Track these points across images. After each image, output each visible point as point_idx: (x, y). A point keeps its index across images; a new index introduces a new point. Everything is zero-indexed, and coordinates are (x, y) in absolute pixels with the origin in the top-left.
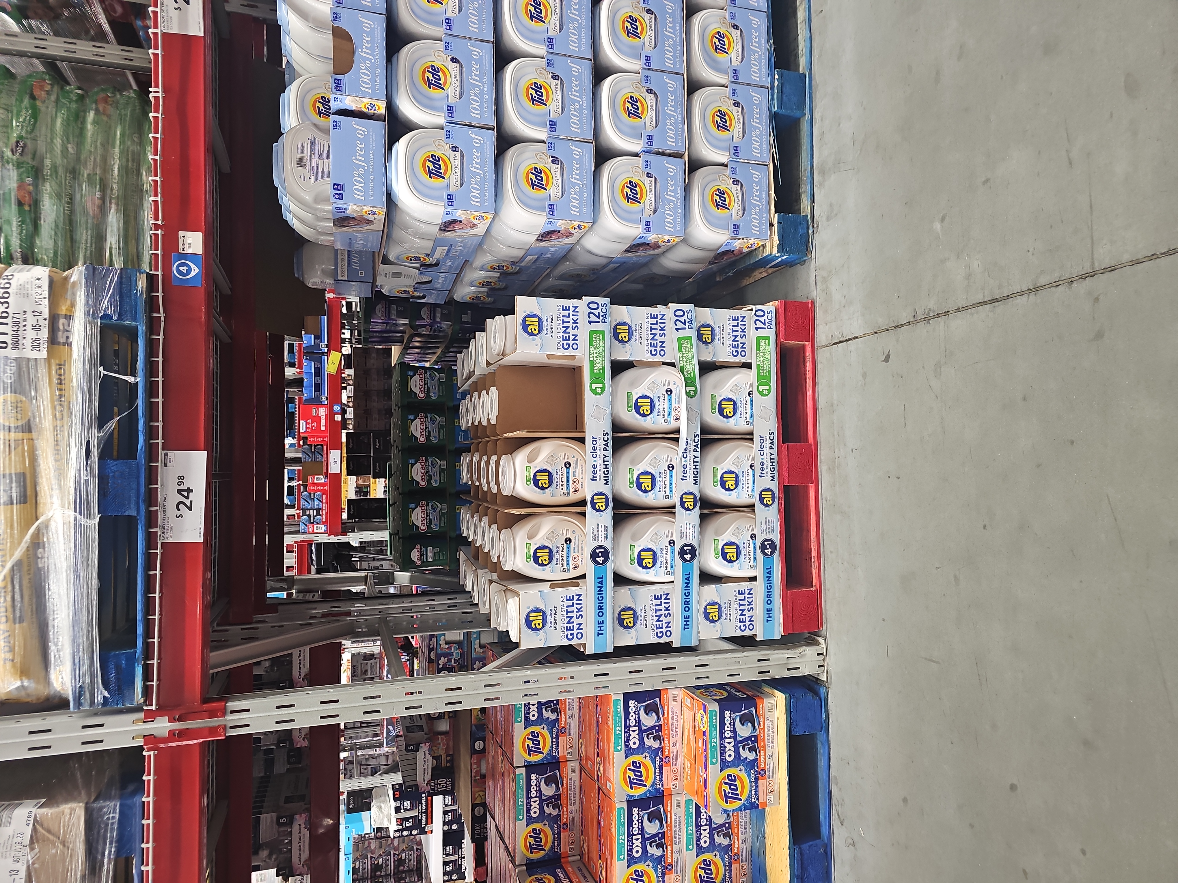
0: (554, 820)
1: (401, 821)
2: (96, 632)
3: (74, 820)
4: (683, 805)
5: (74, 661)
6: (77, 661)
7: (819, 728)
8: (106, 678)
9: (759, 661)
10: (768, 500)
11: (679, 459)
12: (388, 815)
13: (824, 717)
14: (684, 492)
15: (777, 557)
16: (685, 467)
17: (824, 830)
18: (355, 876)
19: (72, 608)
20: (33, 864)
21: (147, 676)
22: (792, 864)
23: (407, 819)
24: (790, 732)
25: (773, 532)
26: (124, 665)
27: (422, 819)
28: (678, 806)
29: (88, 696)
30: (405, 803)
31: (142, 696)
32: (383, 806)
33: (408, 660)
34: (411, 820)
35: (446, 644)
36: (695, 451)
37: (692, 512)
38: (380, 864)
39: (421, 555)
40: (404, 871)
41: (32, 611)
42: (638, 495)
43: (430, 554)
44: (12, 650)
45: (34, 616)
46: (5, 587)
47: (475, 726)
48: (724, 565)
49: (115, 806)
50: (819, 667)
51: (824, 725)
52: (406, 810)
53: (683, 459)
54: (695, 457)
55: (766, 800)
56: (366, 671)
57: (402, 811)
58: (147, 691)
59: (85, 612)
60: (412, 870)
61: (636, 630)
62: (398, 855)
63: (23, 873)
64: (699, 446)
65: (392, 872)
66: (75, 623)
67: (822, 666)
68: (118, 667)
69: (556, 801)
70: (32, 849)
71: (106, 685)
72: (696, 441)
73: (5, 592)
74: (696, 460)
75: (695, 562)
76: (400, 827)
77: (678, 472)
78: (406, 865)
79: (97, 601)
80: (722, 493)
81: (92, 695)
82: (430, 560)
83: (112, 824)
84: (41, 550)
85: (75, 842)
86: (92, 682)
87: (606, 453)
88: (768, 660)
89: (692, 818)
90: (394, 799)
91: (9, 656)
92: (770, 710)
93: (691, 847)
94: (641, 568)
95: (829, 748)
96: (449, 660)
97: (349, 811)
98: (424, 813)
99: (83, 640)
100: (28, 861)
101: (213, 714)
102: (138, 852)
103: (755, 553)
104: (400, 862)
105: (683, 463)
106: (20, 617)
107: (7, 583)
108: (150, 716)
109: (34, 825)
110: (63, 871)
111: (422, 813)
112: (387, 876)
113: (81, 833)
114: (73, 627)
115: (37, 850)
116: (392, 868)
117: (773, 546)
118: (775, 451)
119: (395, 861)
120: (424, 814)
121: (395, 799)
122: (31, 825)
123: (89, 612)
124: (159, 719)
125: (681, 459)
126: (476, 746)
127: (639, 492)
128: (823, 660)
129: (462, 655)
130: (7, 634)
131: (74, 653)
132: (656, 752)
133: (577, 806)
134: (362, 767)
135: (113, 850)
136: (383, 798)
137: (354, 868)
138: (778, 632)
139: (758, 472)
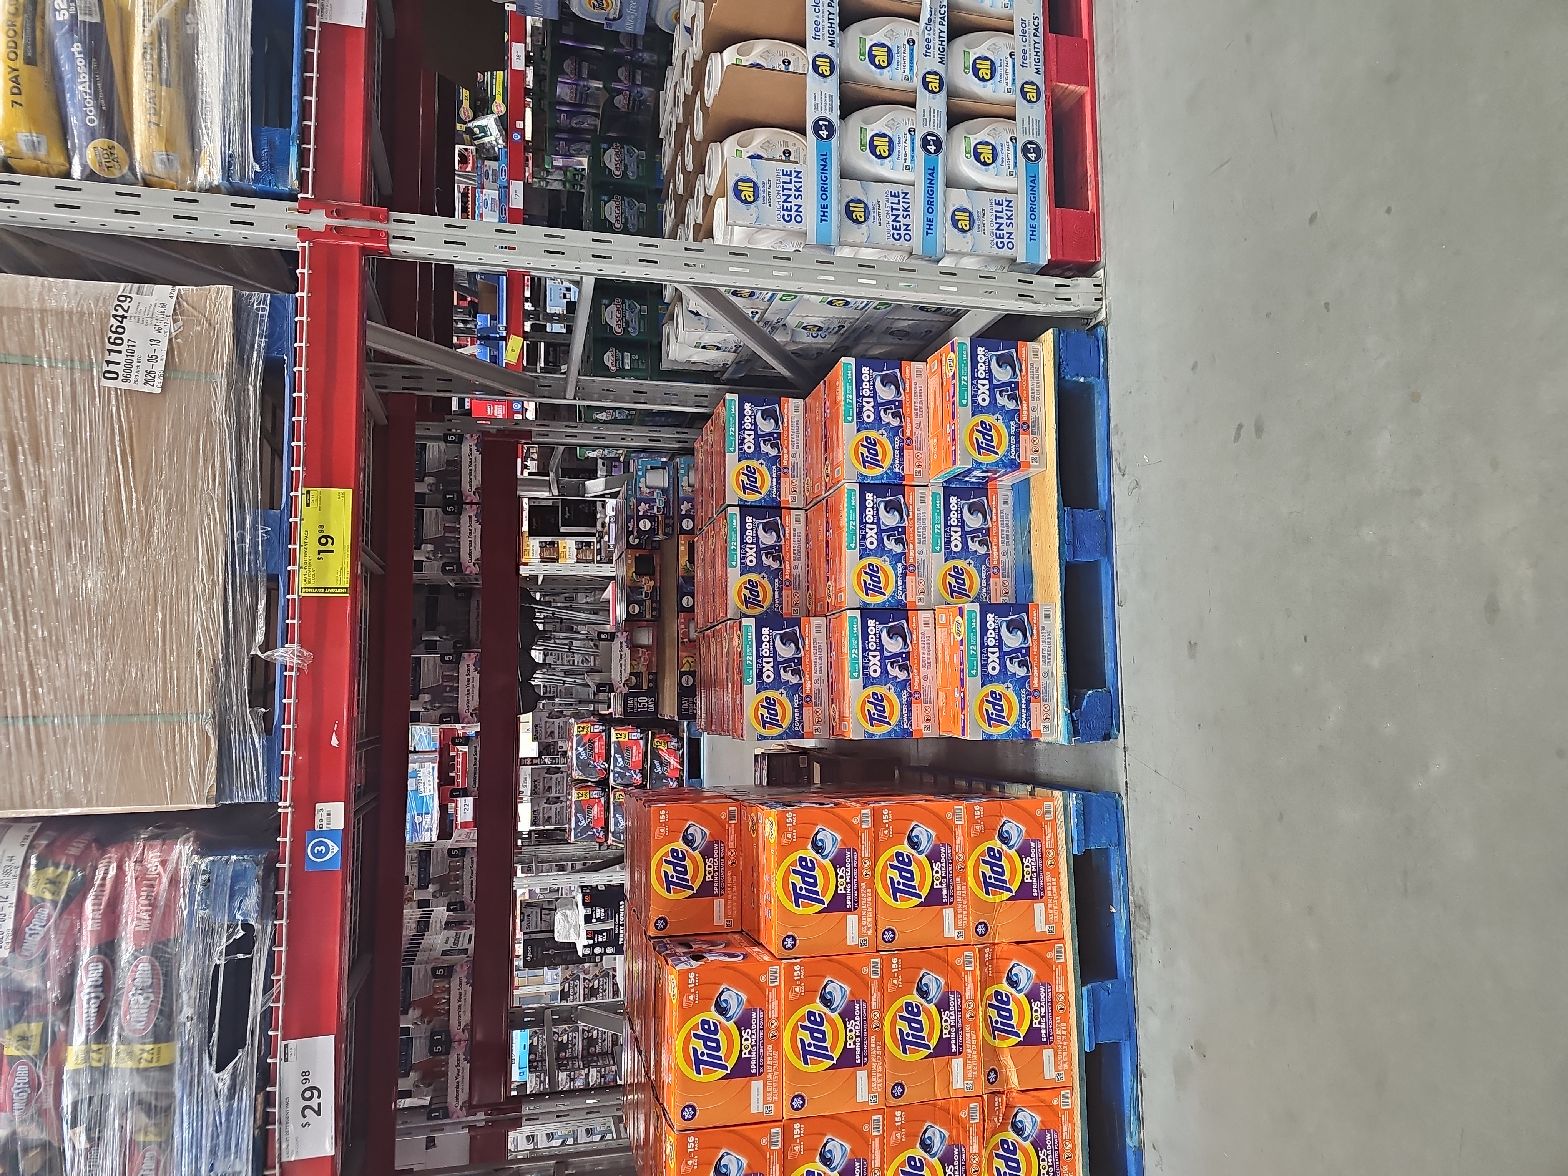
0: (775, 574)
1: (592, 935)
2: (248, 100)
3: (221, 299)
4: (929, 499)
5: (224, 126)
6: (227, 127)
7: (1096, 373)
8: (258, 152)
9: (1019, 281)
10: (1032, 95)
11: (920, 32)
12: (575, 926)
13: (1102, 360)
14: (927, 71)
15: (1043, 165)
16: (928, 41)
17: (1103, 499)
18: (533, 1056)
19: (222, 69)
20: (176, 337)
21: (303, 159)
22: (1062, 527)
23: (600, 932)
24: (1059, 374)
25: (1038, 134)
26: (277, 143)
27: (619, 934)
28: (923, 500)
29: (238, 167)
30: (598, 910)
31: (297, 179)
32: (569, 913)
33: (604, 731)
34: (605, 934)
35: (647, 487)
36: (941, 24)
37: (937, 96)
38: (565, 1041)
39: (616, 360)
40: (595, 1054)
41: (179, 78)
42: (871, 71)
43: (627, 361)
44: (157, 113)
45: (182, 87)
46: (151, 44)
47: (683, 577)
48: (977, 168)
49: (266, 297)
50: (1096, 299)
51: (1101, 369)
52: (598, 920)
53: (927, 32)
54: (941, 32)
55: (1029, 458)
56: (550, 788)
57: (594, 921)
58: (302, 177)
59: (236, 75)
60: (607, 1053)
61: (868, 226)
62: (588, 1032)
63: (164, 345)
64: (946, 19)
65: (580, 1054)
66: (226, 87)
67: (1100, 300)
68: (271, 143)
69: (776, 552)
70: (175, 321)
71: (257, 160)
72: (943, 12)
73: (151, 49)
74: (942, 34)
75: (941, 156)
76: (591, 942)
77: (919, 48)
78: (598, 1046)
79: (249, 67)
80: (975, 84)
81: (243, 168)
82: (627, 367)
83: (262, 316)
84: (190, 15)
85: (222, 324)
86: (243, 156)
87: (831, 10)
88: (1032, 282)
89: (939, 514)
90: (583, 905)
91: (154, 119)
92: (1036, 355)
93: (938, 548)
94: (874, 157)
95: (1108, 397)
96: (652, 508)
97: (527, 965)
98: (622, 925)
99: (234, 105)
100: (170, 333)
101: (374, 217)
102: (290, 351)
103: (1015, 157)
104: (590, 1042)
105: (927, 36)
106: (167, 80)
107: (153, 39)
108: (306, 207)
109: (177, 298)
110: (208, 353)
111: (619, 925)
112: (574, 1058)
113: (229, 314)
114: (224, 90)
115: (180, 323)
116: (581, 1049)
117: (1038, 151)
118: (1040, 40)
119: (584, 1039)
120: (621, 928)
121: (585, 904)
122: (175, 298)
123: (241, 74)
124: (314, 213)
125: (923, 32)
126: (684, 603)
127: (873, 67)
128: (1101, 293)
129: (667, 503)
130: (152, 94)
131: (223, 118)
132: (895, 431)
133: (802, 563)
134: (544, 912)
135: (263, 344)
136: (570, 907)
137: (531, 1045)
138: (1044, 257)
139: (1019, 60)
